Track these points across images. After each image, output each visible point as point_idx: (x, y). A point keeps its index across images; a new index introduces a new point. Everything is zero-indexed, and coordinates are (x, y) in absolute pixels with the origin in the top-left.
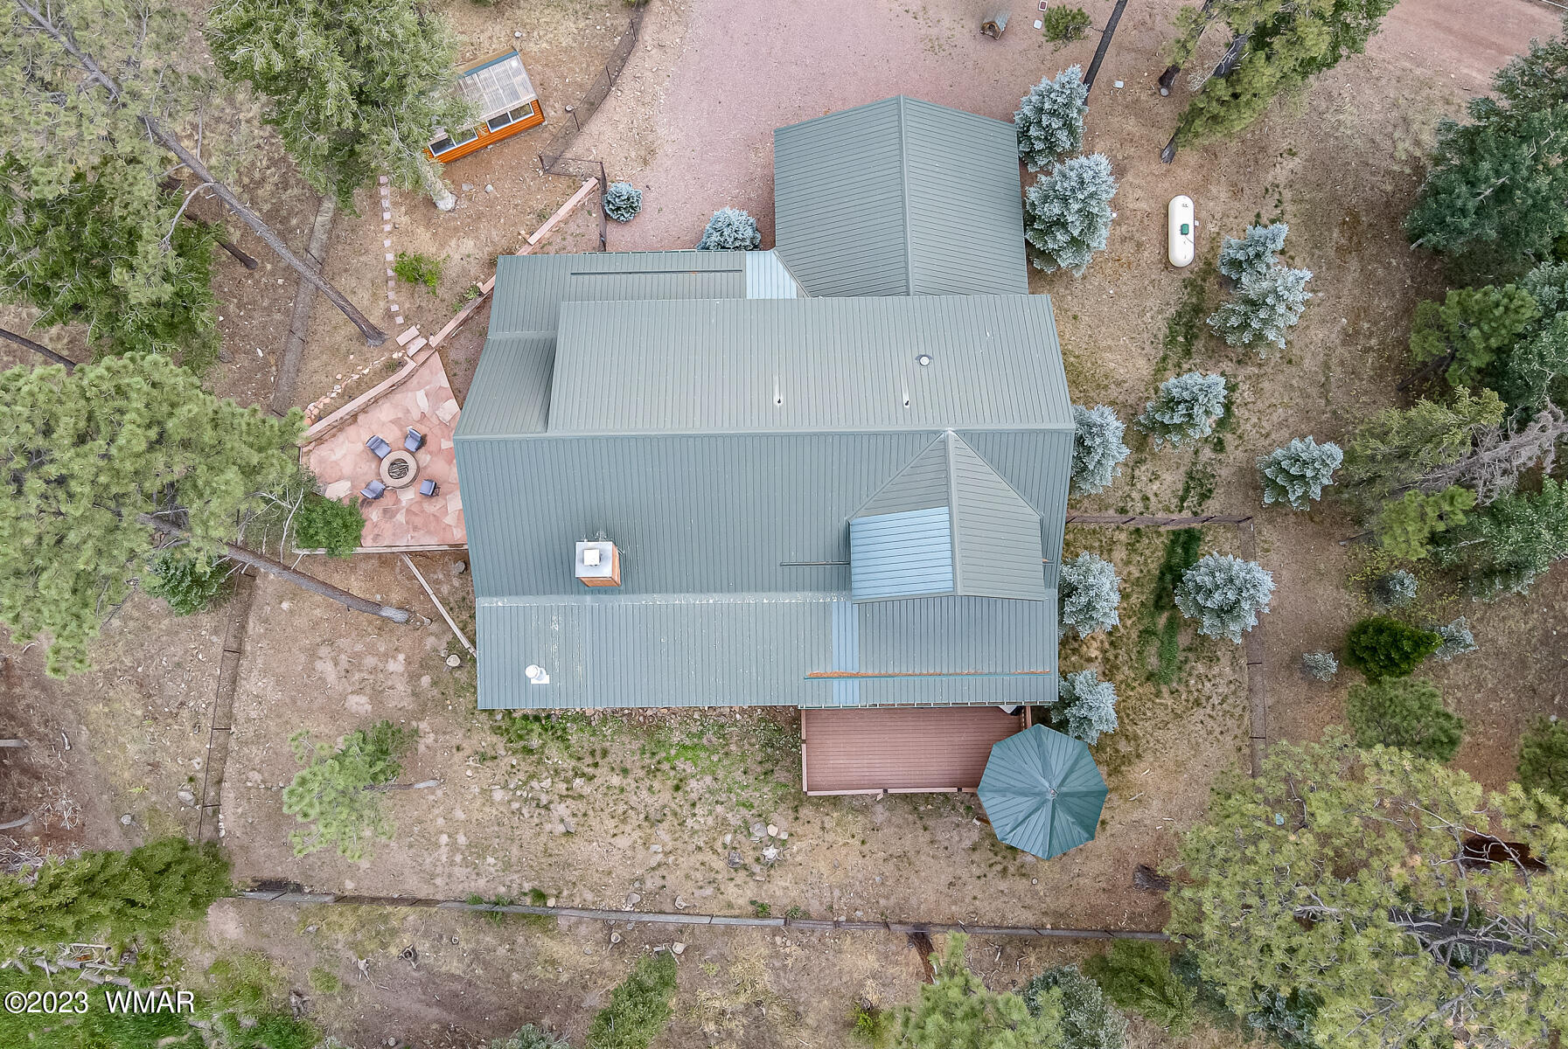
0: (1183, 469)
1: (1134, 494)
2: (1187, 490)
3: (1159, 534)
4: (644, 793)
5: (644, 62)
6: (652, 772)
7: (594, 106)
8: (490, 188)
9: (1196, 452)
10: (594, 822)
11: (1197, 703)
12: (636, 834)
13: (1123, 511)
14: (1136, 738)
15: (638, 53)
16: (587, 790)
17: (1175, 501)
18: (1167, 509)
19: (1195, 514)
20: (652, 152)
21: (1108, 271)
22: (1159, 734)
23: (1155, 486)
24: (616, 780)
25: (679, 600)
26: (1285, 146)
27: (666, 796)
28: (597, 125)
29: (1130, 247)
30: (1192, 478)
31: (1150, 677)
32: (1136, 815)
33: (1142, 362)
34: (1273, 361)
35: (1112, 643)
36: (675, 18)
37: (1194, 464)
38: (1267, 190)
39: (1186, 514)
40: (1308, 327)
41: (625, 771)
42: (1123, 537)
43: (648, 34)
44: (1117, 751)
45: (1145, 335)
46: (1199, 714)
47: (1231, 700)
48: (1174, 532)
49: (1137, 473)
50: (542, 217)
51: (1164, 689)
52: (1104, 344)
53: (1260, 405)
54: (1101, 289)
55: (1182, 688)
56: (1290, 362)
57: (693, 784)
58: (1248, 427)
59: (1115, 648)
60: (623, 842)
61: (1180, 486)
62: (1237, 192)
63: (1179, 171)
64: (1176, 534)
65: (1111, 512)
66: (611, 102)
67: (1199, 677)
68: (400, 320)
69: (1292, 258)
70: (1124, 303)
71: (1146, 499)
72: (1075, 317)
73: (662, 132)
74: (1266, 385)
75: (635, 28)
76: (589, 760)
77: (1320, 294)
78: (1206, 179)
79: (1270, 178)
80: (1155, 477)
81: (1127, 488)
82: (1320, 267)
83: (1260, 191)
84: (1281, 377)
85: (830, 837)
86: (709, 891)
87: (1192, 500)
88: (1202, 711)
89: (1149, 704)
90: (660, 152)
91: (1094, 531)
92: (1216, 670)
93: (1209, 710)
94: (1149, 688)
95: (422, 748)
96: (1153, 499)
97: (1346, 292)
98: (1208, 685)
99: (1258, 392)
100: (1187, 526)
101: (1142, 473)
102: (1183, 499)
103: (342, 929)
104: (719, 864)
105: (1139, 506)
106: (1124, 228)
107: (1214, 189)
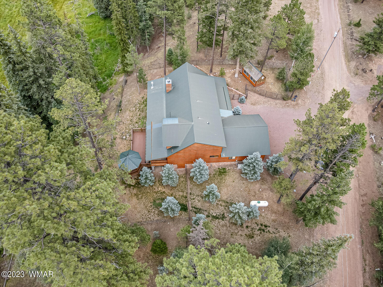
0: (202, 207)
1: (194, 197)
2: (197, 209)
3: (186, 202)
4: (136, 118)
5: (272, 102)
6: (139, 119)
7: (260, 94)
8: (240, 82)
9: (206, 211)
10: (132, 113)
11: (149, 212)
12: (129, 119)
13: (191, 194)
14: (142, 198)
15: (273, 100)
16: (137, 111)
17: (194, 206)
18: (192, 204)
19: (191, 210)
20: (254, 105)
21: (246, 189)
22: (143, 203)
23: (197, 201)
24: (138, 114)
25: (164, 102)
26: (291, 235)
27: (135, 121)
28: (257, 96)
29: (253, 194)
30: (199, 210)
31: (154, 201)
32: (126, 200)
33: (226, 197)
34: (231, 230)
35: (162, 192)
36: (283, 106)
37: (203, 210)
38: (277, 229)
39: (191, 208)
40: (242, 240)
41: (140, 115)
42: (185, 194)
43: (278, 101)
44: (139, 195)
45: (232, 198)
46: (146, 212)
47: (149, 220)
48: (186, 205)
49: (200, 197)
50: (237, 89)
51: (152, 204)
52: (229, 189)
53: (219, 226)
54: (242, 187)
55: (152, 208)
56: (232, 235)
57: (137, 124)
58: (214, 223)
59: (161, 193)
60: (128, 117)
61: (197, 207)
62: (274, 221)
63: (276, 205)
64: (186, 206)
65: (190, 191)
66: (262, 97)
67: (155, 212)
68: (214, 74)
69: (260, 236)
70: (239, 192)
71: (194, 199)
72: (234, 181)
73: (259, 106)
74: (225, 228)
75: (278, 99)
76: (142, 110)
77: (251, 243)
78: (276, 213)
79: (281, 230)
80: (199, 201)
81: (196, 195)
82: (259, 244)
83: (276, 227)
84: (227, 232)
85: (126, 146)
86: (119, 130)
87: (195, 210)
88: (147, 213)
89: (149, 201)
90: (254, 106)
91: (185, 187)
92: (156, 216)
93: (147, 214)
94: (152, 201)
95: (145, 90)
96: (194, 200)
97: (253, 250)
98: (153, 214)
99: (223, 226)
100: (188, 208)
101: (200, 198)
102: (194, 208)
103: (119, 90)
104: (123, 131)
105: (192, 198)
106: (258, 192)
107: (274, 215)
